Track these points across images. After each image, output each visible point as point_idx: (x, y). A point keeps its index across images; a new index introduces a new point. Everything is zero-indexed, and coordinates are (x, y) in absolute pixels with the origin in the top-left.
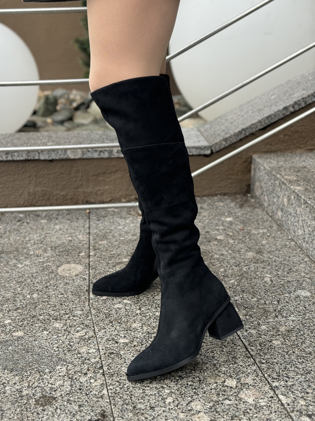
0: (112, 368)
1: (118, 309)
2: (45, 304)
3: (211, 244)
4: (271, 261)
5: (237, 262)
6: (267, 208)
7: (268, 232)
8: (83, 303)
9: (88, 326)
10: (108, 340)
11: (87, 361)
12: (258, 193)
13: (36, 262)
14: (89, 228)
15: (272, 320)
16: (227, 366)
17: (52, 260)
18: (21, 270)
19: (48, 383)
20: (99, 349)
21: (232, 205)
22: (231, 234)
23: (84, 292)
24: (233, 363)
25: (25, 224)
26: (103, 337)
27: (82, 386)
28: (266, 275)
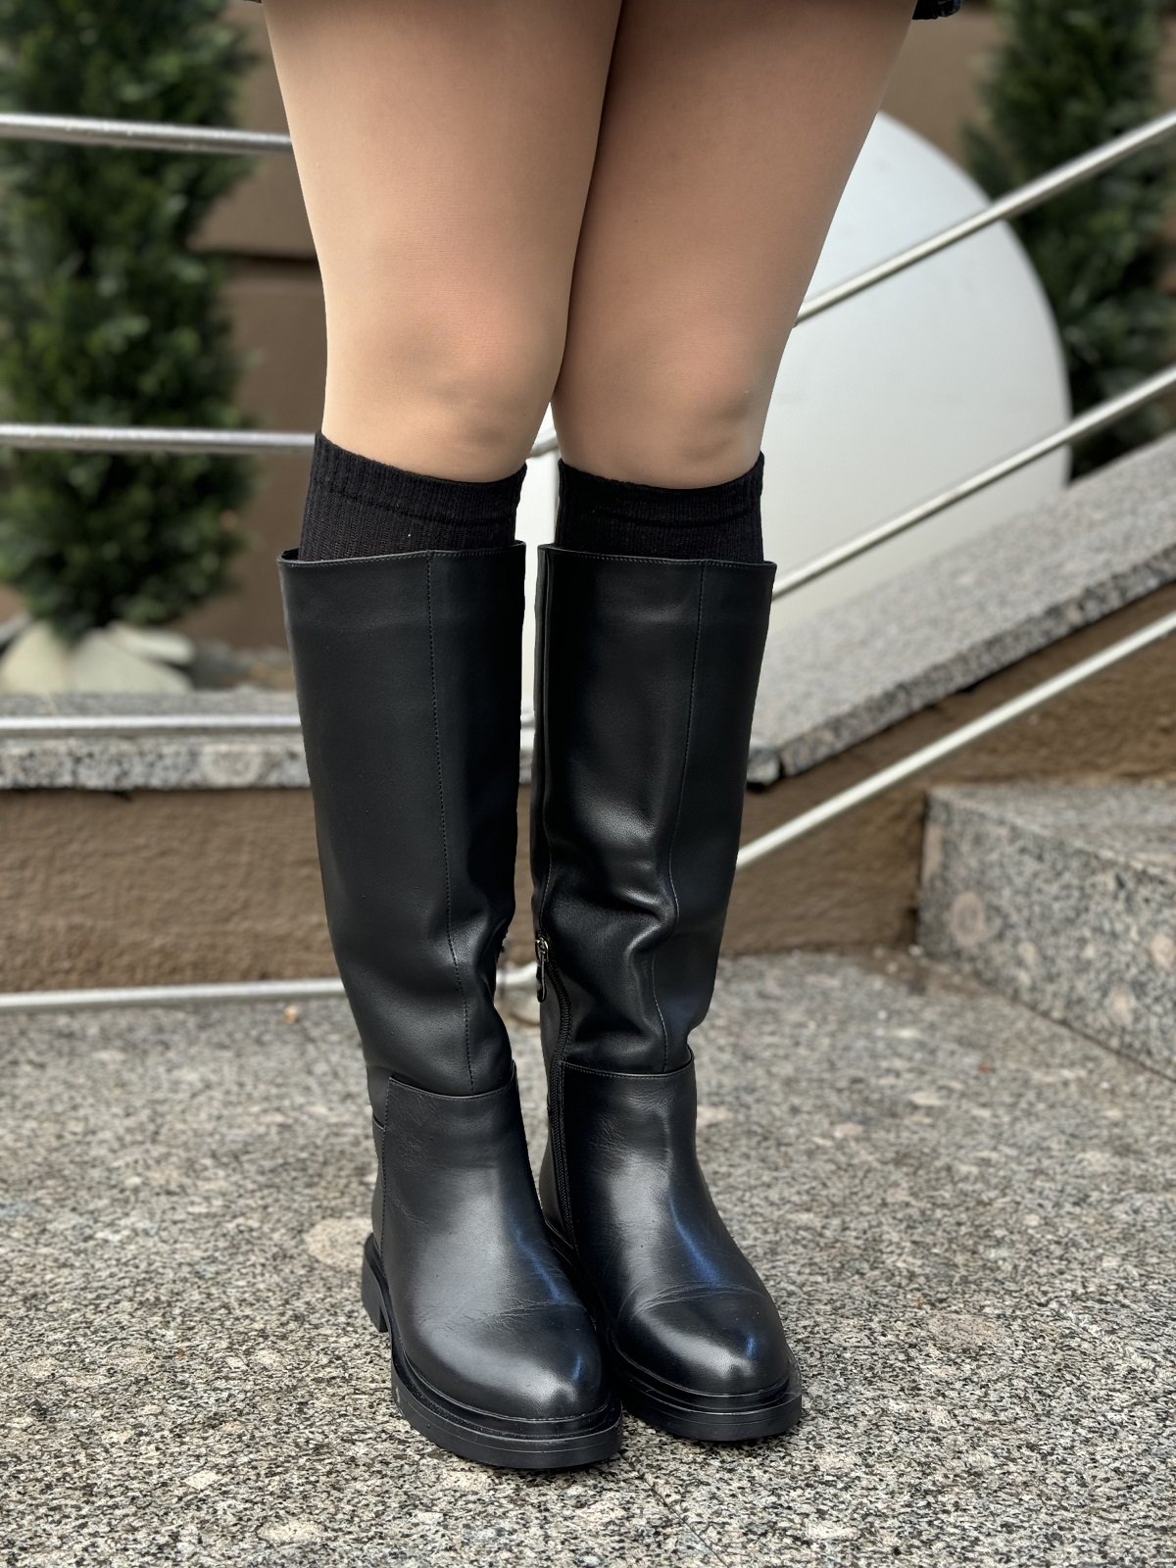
2: (341, 1391)
3: (907, 1122)
5: (1071, 1191)
6: (1033, 989)
7: (1095, 1077)
10: (752, 1532)
12: (969, 936)
17: (251, 1208)
18: (129, 1254)
22: (957, 1085)
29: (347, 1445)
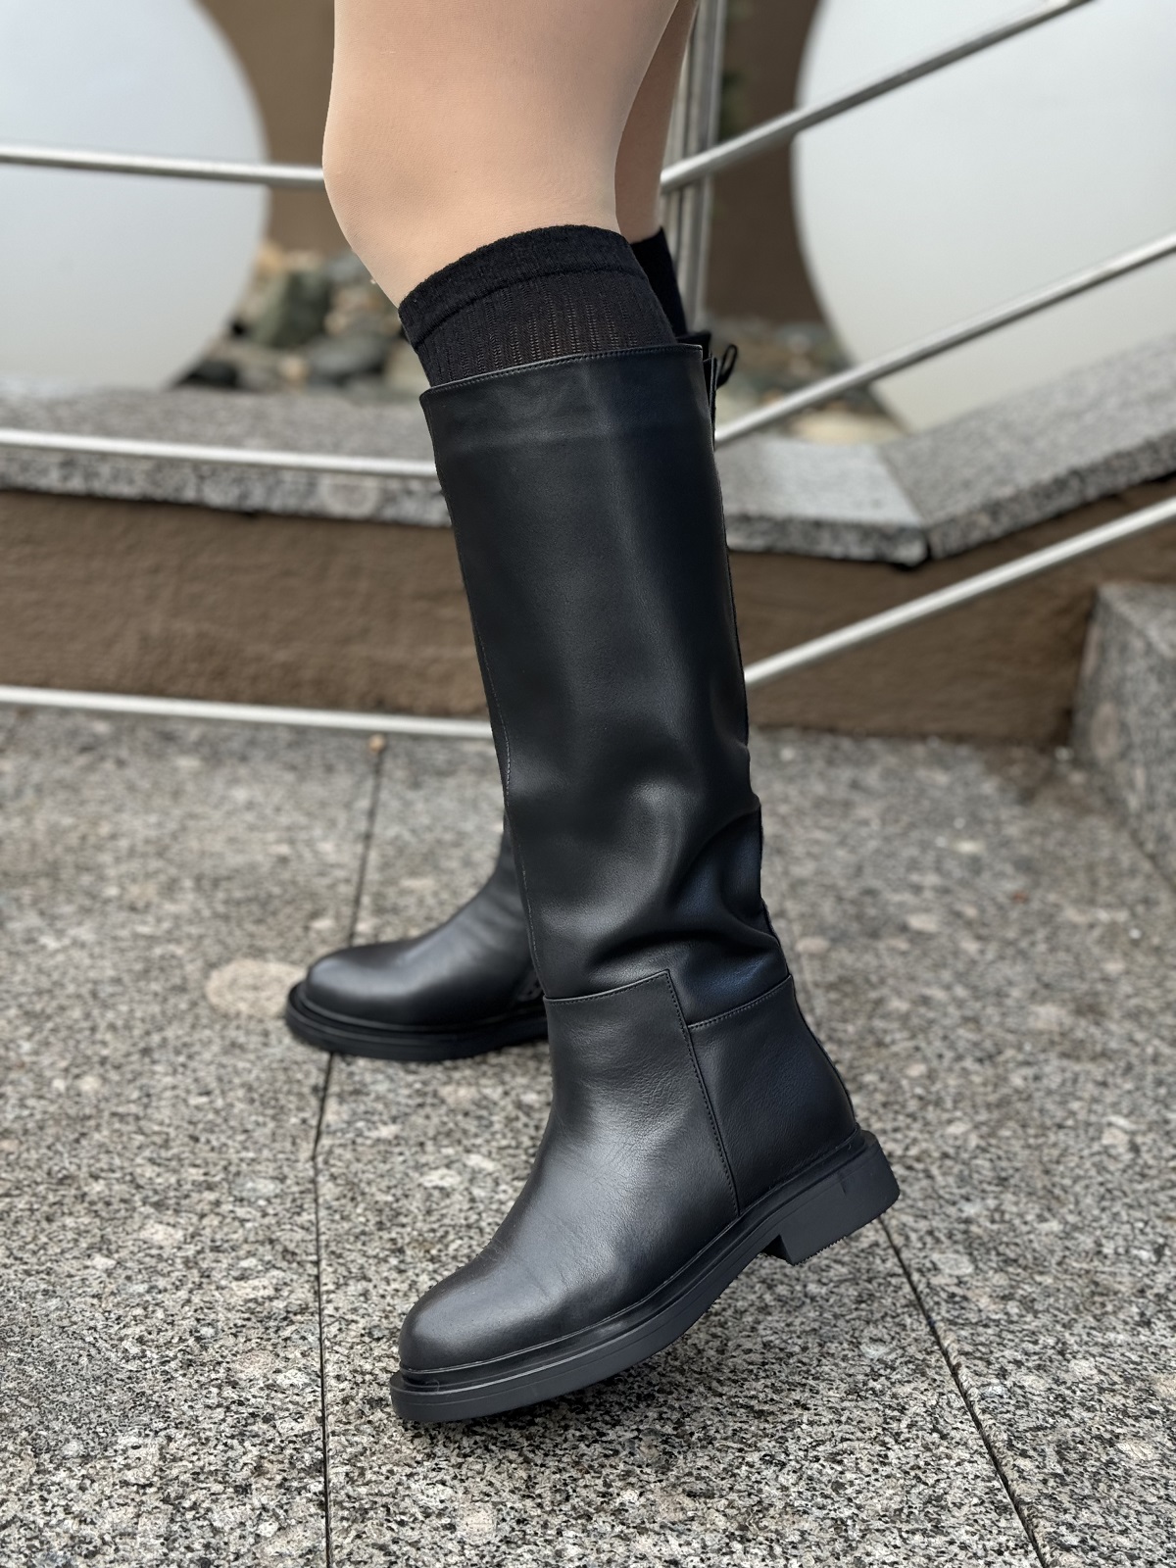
0: (369, 1475)
1: (436, 1193)
2: (125, 1128)
3: (881, 945)
4: (1137, 1056)
5: (988, 1045)
6: (1139, 816)
7: (1133, 923)
8: (288, 1146)
9: (294, 1254)
10: (370, 1334)
11: (259, 1427)
12: (1105, 749)
13: (124, 933)
14: (371, 814)
15: (1122, 1338)
16: (898, 1542)
17: (189, 936)
18: (52, 962)
19: (67, 1510)
20: (322, 1375)
21: (989, 787)
22: (971, 912)
23: (301, 1096)
24: (929, 1526)
25: (109, 766)
26: (349, 1317)
27: (217, 1550)
28: (1114, 1119)
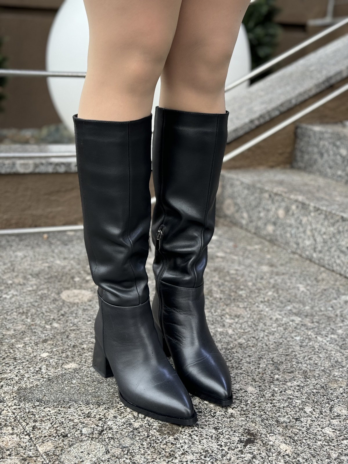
6: (247, 225)
7: (263, 247)
12: (230, 211)
22: (228, 250)
29: (81, 345)
